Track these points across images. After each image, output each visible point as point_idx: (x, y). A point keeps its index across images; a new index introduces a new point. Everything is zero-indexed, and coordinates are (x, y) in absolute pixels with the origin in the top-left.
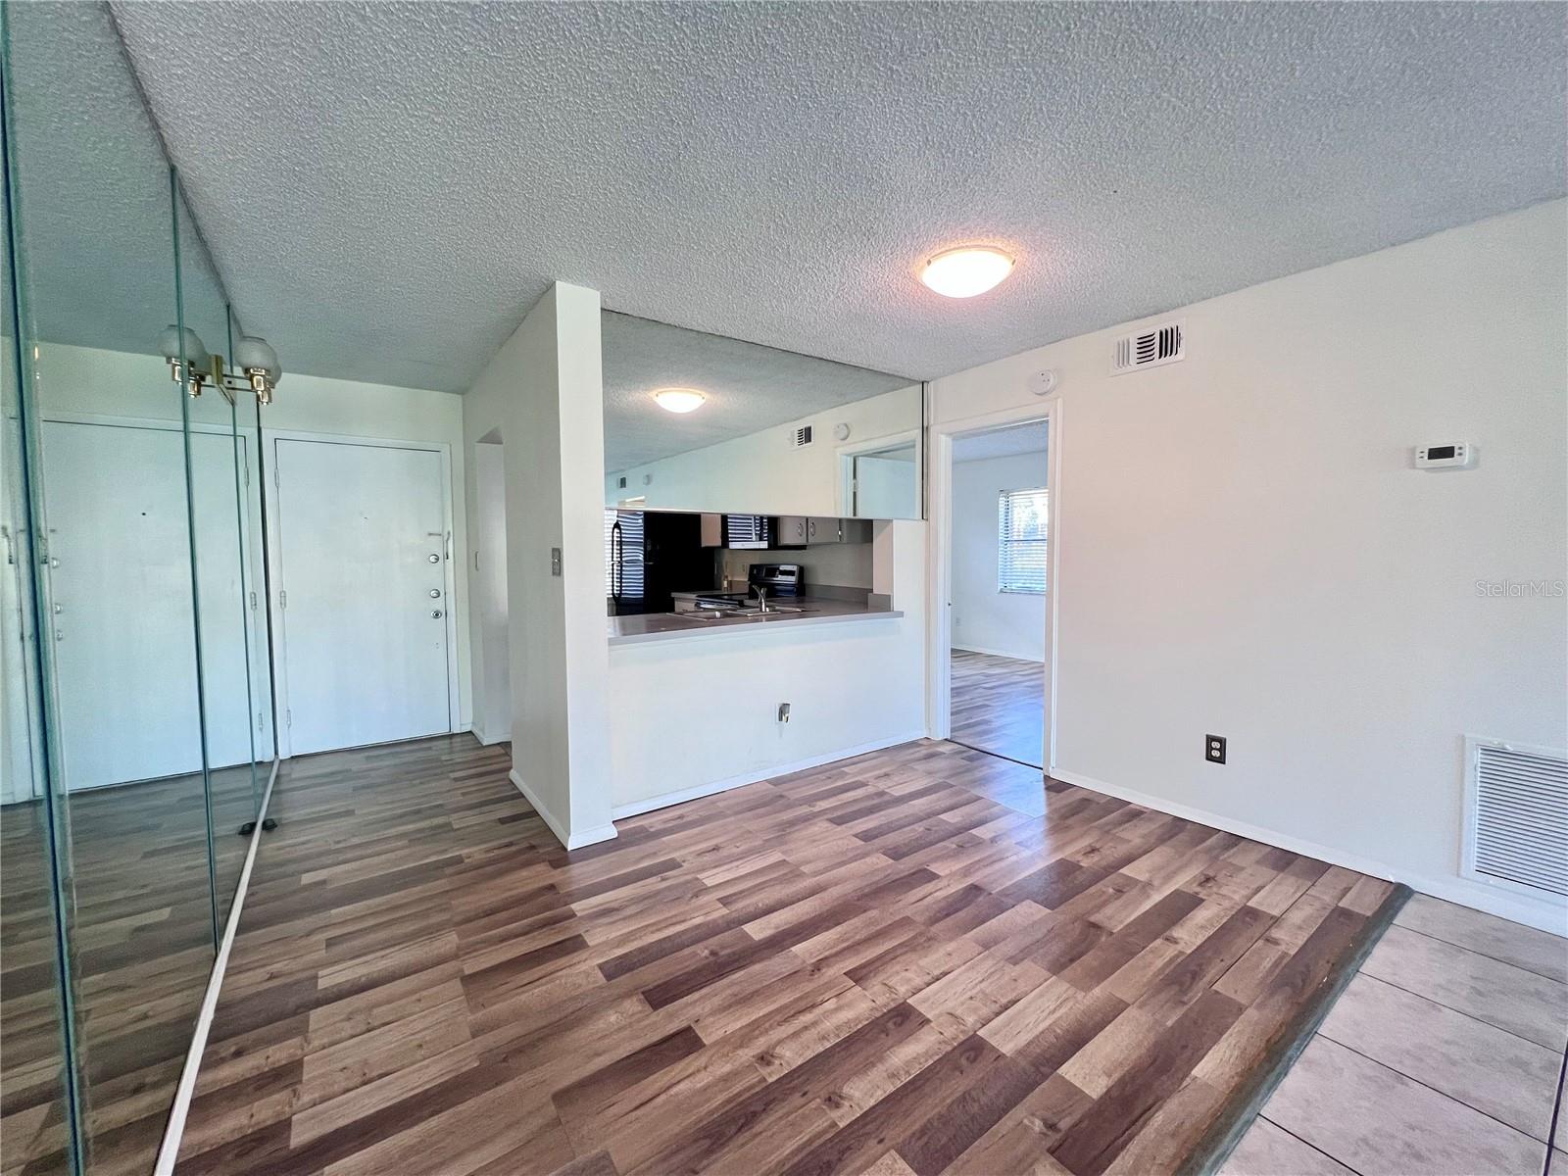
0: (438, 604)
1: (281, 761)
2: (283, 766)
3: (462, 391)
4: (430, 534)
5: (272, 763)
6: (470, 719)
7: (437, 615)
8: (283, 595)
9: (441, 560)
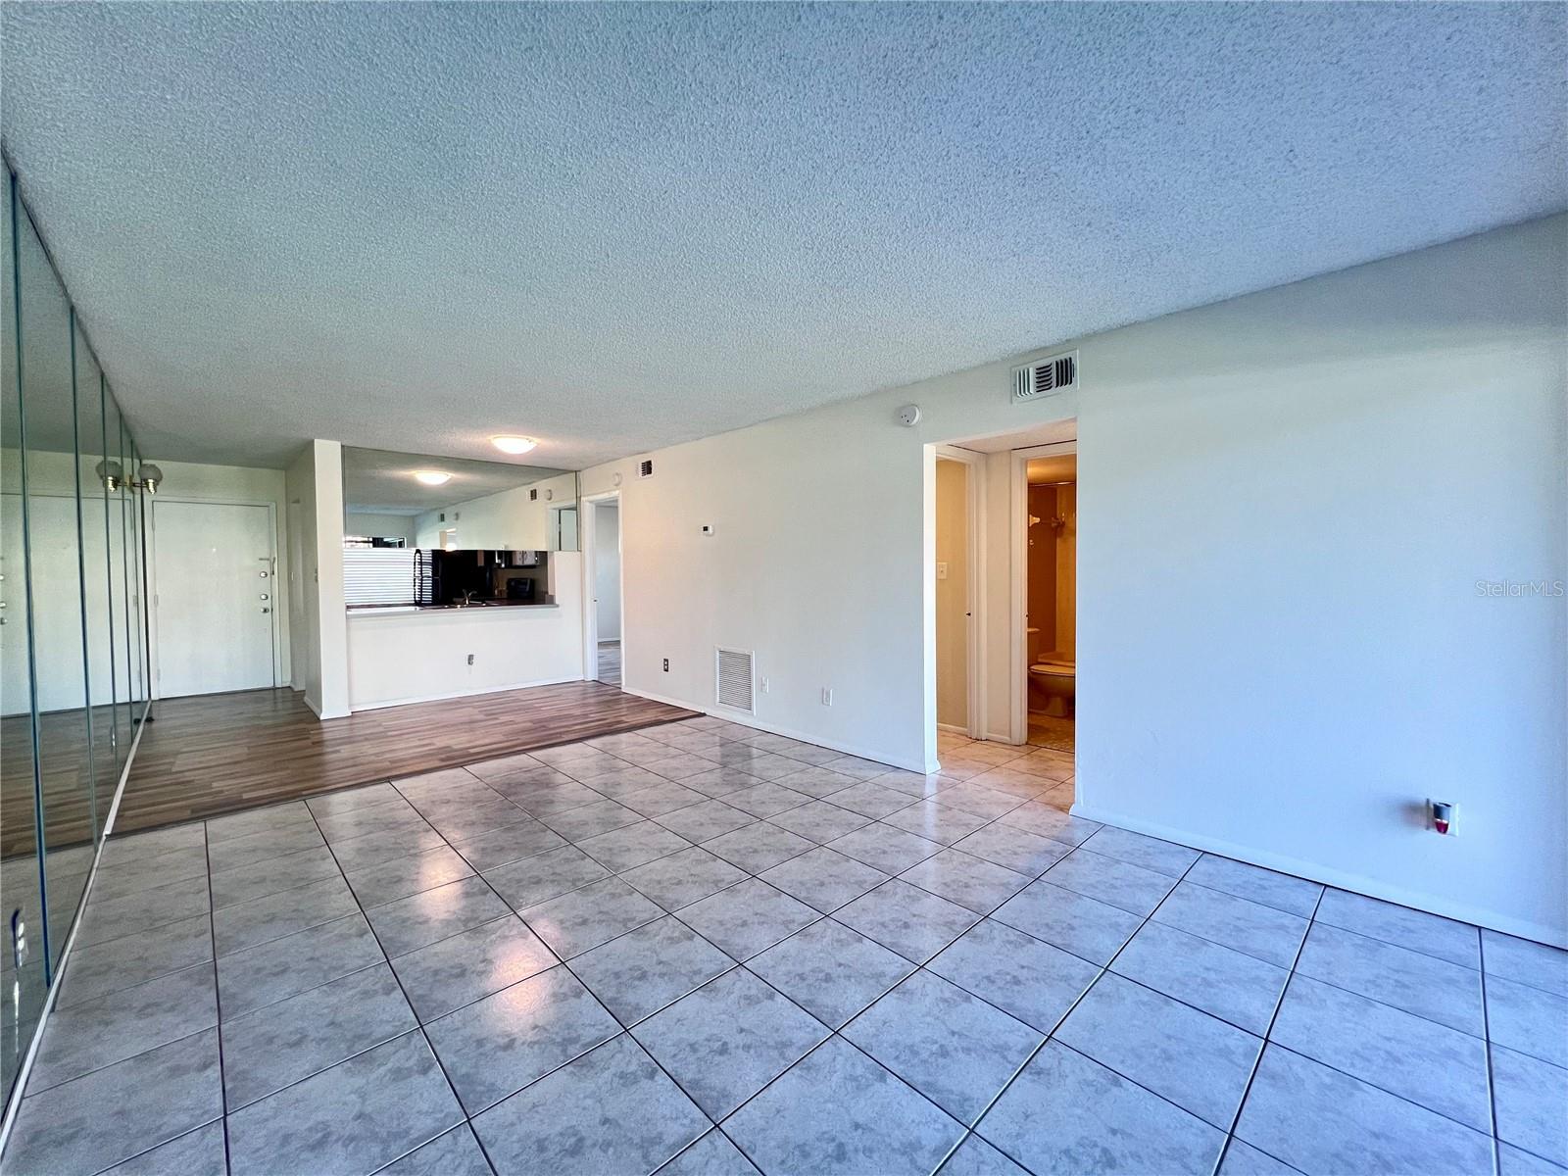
0: (267, 604)
1: (153, 701)
2: (154, 704)
3: (286, 469)
4: (261, 559)
5: (146, 702)
6: (290, 680)
7: (265, 611)
8: (156, 598)
9: (269, 576)
